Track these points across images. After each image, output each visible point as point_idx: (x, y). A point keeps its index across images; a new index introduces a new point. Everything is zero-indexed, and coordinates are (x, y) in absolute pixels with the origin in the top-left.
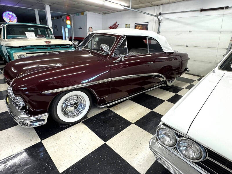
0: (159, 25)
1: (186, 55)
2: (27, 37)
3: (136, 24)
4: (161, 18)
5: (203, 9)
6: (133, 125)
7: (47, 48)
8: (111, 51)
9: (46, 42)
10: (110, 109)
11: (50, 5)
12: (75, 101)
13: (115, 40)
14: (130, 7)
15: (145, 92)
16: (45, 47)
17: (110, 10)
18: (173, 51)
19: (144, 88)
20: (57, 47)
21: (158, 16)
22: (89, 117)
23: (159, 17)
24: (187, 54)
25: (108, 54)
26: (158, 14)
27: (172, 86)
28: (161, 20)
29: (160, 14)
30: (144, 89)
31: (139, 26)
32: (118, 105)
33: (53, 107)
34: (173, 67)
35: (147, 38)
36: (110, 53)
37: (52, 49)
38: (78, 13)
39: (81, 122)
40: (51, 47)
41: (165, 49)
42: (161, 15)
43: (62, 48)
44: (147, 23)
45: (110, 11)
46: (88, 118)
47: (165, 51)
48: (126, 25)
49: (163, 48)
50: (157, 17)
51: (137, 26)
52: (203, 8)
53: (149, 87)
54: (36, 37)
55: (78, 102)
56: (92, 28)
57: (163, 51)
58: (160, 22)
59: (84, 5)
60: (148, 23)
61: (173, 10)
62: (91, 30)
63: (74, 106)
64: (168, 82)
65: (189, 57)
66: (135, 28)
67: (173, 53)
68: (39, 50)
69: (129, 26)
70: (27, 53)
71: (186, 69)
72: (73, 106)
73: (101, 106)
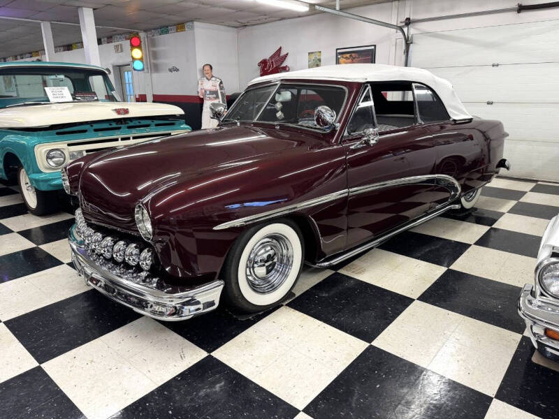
0: (407, 51)
1: (497, 126)
2: (49, 101)
3: (339, 51)
4: (412, 31)
5: (523, 5)
6: (417, 303)
7: (119, 128)
8: (339, 122)
9: (118, 111)
10: (339, 271)
11: (94, 9)
12: (268, 251)
13: (347, 95)
14: (338, 8)
15: (412, 228)
16: (114, 125)
17: (265, 15)
18: (470, 117)
19: (407, 218)
20: (143, 122)
21: (403, 27)
22: (298, 292)
23: (405, 29)
24: (500, 123)
25: (334, 130)
26: (401, 22)
27: (474, 209)
28: (410, 36)
29: (408, 22)
30: (406, 220)
31: (348, 55)
32: (356, 262)
33: (231, 266)
34: (467, 161)
35: (413, 85)
36: (338, 125)
37: (133, 130)
38: (167, 27)
39: (282, 305)
40: (131, 124)
41: (452, 110)
42: (410, 23)
43: (157, 125)
44: (373, 47)
45: (260, 17)
46: (296, 296)
47: (454, 117)
48: (309, 53)
49: (449, 110)
50: (401, 29)
51: (345, 56)
52: (525, 3)
53: (426, 212)
54: (74, 99)
55: (275, 254)
56: (211, 68)
57: (450, 117)
58: (408, 42)
59: (197, 5)
60: (375, 46)
61: (443, 10)
62: (209, 72)
63: (267, 264)
64: (463, 200)
65: (506, 130)
66: (338, 62)
67: (470, 120)
68: (100, 133)
69: (318, 58)
70: (69, 145)
71: (502, 163)
72: (264, 265)
73: (322, 264)
